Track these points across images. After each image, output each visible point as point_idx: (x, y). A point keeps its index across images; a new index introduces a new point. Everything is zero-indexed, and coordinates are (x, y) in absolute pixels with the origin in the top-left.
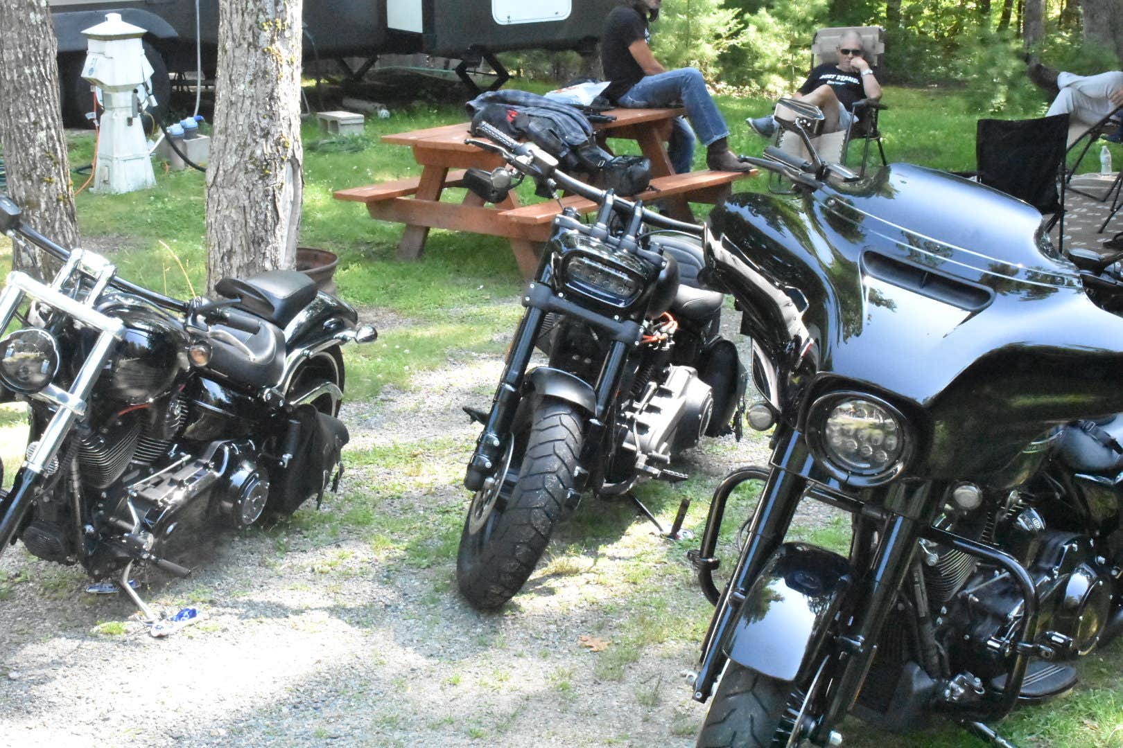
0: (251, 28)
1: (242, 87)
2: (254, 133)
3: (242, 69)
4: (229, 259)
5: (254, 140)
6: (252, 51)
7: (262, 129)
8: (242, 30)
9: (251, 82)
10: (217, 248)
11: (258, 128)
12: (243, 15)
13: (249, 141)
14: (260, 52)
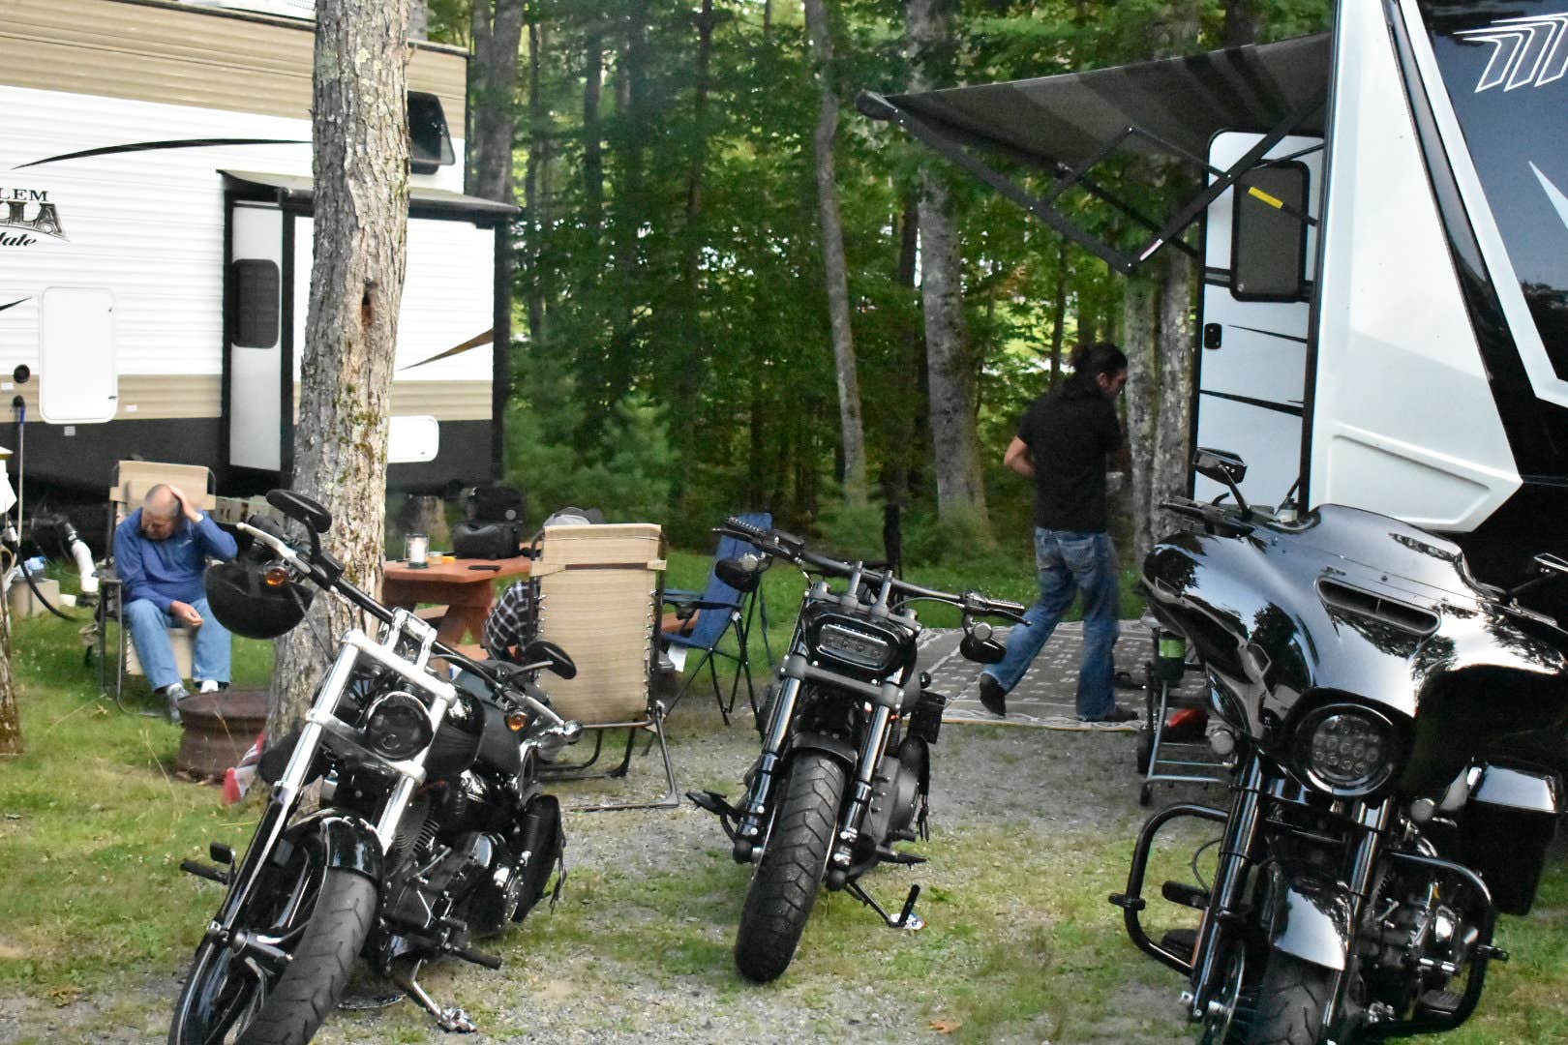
0: (342, 421)
1: (330, 485)
2: (343, 535)
3: (330, 467)
4: (307, 676)
5: (343, 544)
6: (343, 446)
7: (352, 532)
8: (332, 424)
9: (340, 481)
10: (291, 666)
11: (347, 532)
12: (334, 407)
13: (337, 544)
14: (352, 447)
